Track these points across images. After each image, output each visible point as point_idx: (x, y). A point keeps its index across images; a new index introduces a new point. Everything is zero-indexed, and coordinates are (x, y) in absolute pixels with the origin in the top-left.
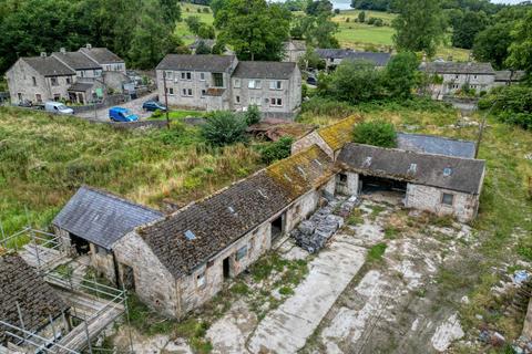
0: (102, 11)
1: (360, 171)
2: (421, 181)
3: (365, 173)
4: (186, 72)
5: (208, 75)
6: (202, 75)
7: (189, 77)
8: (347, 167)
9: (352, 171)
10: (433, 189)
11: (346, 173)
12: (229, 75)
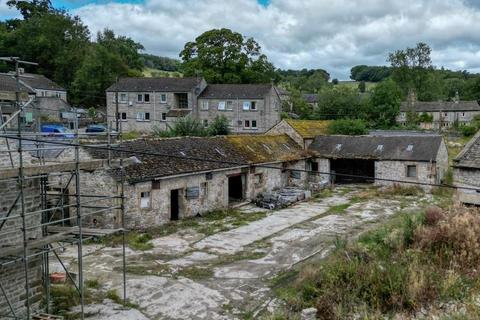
0: (42, 39)
1: (330, 156)
2: (386, 157)
3: (335, 157)
4: (143, 94)
5: (171, 96)
6: (164, 96)
7: (147, 98)
8: (318, 154)
9: (323, 157)
10: (398, 163)
11: (317, 160)
12: (195, 97)
